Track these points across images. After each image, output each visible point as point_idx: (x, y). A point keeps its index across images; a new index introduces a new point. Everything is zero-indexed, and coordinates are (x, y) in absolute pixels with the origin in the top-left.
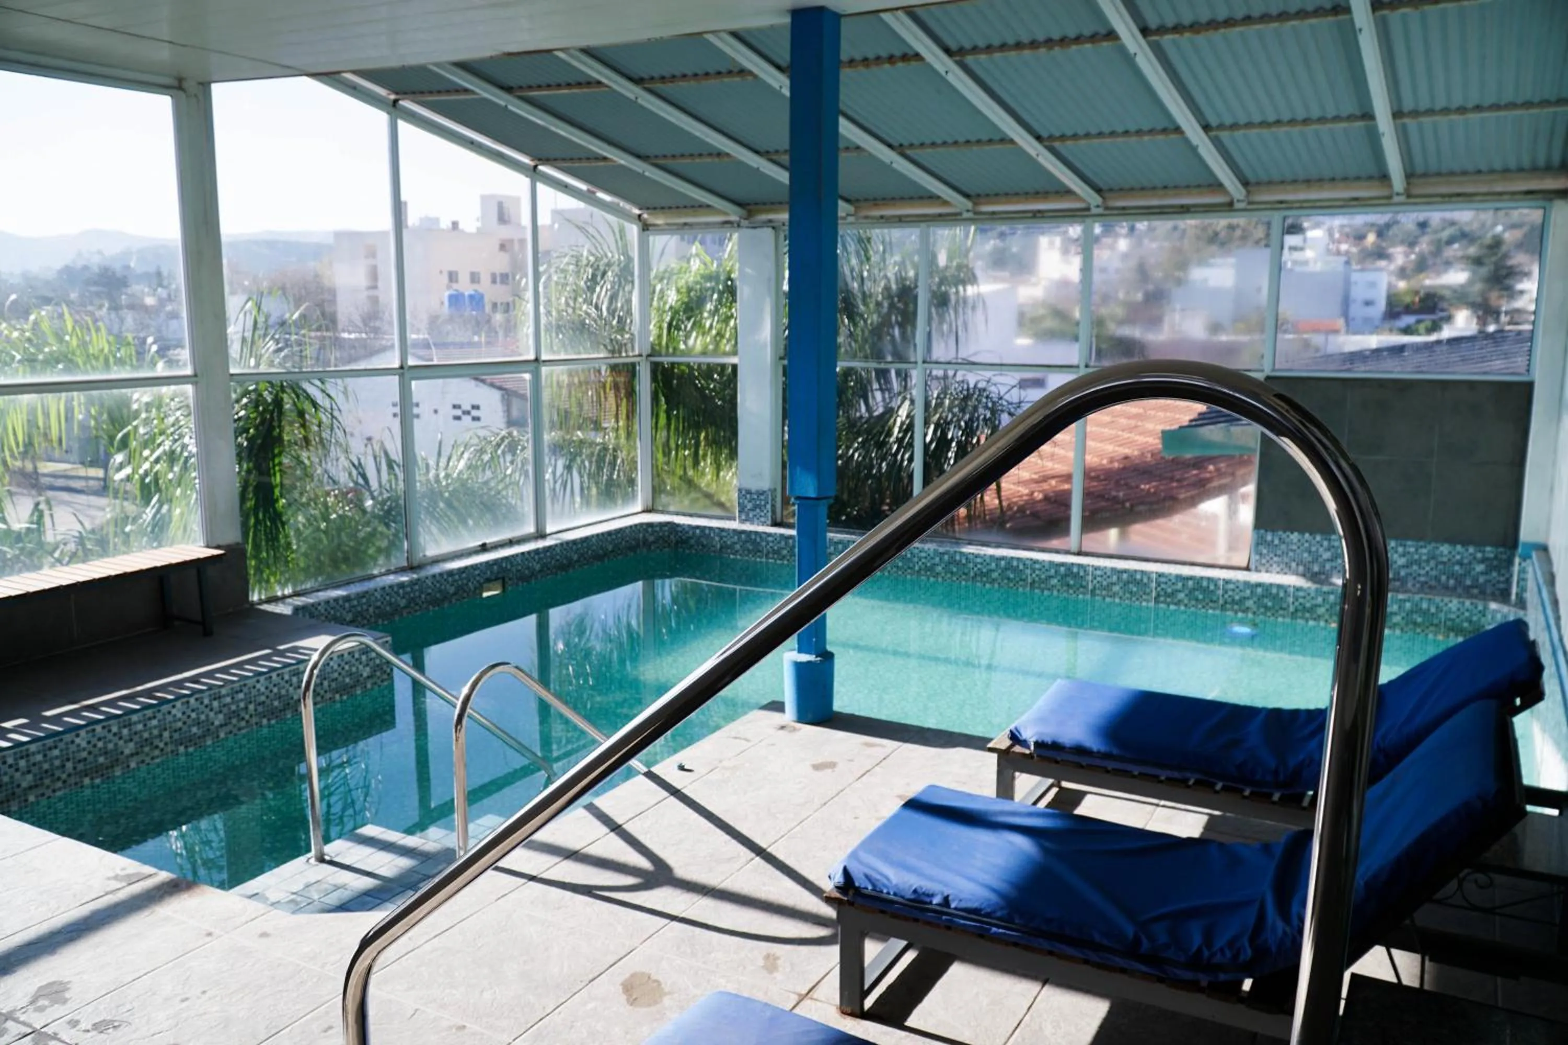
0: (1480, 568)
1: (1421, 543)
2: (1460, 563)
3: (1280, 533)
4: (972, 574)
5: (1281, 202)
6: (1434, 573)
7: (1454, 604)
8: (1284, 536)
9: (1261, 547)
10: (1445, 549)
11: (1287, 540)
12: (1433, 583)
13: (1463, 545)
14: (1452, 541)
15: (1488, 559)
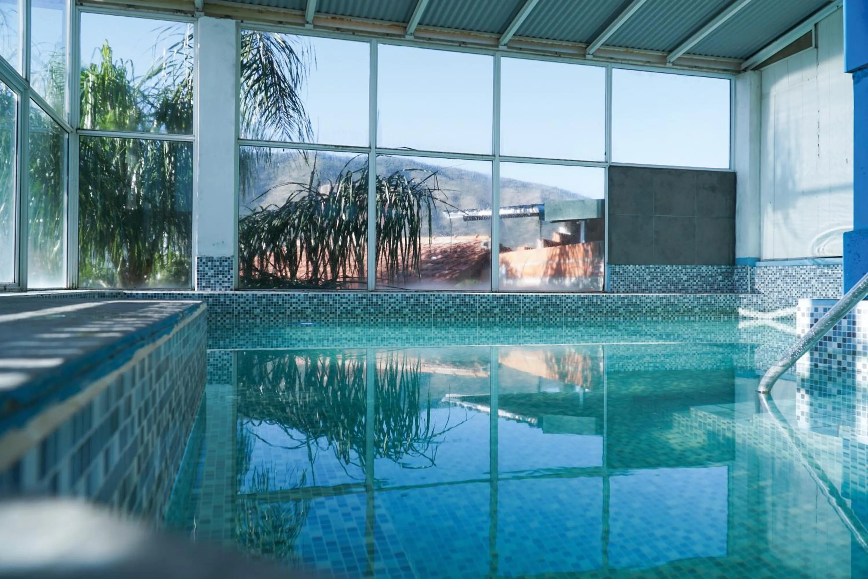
0: (720, 278)
1: (693, 266)
2: (711, 276)
3: (623, 266)
4: (433, 312)
5: (612, 58)
6: (700, 283)
7: (722, 297)
8: (625, 267)
9: (613, 276)
10: (704, 268)
11: (627, 270)
12: (700, 289)
13: (712, 265)
14: (707, 264)
15: (723, 272)
